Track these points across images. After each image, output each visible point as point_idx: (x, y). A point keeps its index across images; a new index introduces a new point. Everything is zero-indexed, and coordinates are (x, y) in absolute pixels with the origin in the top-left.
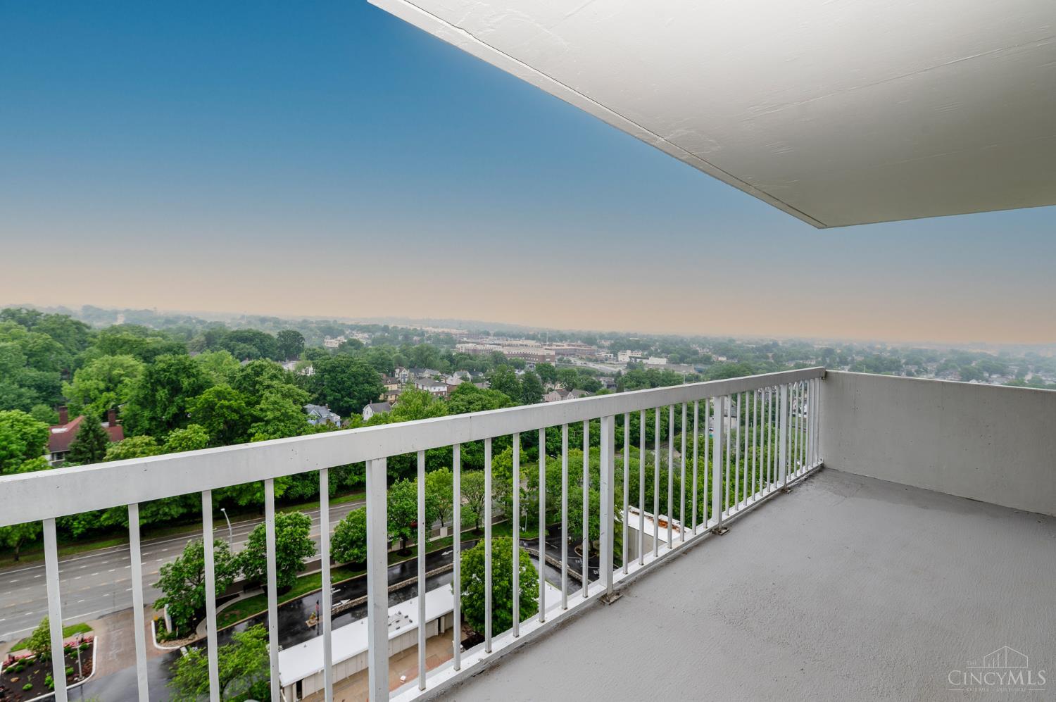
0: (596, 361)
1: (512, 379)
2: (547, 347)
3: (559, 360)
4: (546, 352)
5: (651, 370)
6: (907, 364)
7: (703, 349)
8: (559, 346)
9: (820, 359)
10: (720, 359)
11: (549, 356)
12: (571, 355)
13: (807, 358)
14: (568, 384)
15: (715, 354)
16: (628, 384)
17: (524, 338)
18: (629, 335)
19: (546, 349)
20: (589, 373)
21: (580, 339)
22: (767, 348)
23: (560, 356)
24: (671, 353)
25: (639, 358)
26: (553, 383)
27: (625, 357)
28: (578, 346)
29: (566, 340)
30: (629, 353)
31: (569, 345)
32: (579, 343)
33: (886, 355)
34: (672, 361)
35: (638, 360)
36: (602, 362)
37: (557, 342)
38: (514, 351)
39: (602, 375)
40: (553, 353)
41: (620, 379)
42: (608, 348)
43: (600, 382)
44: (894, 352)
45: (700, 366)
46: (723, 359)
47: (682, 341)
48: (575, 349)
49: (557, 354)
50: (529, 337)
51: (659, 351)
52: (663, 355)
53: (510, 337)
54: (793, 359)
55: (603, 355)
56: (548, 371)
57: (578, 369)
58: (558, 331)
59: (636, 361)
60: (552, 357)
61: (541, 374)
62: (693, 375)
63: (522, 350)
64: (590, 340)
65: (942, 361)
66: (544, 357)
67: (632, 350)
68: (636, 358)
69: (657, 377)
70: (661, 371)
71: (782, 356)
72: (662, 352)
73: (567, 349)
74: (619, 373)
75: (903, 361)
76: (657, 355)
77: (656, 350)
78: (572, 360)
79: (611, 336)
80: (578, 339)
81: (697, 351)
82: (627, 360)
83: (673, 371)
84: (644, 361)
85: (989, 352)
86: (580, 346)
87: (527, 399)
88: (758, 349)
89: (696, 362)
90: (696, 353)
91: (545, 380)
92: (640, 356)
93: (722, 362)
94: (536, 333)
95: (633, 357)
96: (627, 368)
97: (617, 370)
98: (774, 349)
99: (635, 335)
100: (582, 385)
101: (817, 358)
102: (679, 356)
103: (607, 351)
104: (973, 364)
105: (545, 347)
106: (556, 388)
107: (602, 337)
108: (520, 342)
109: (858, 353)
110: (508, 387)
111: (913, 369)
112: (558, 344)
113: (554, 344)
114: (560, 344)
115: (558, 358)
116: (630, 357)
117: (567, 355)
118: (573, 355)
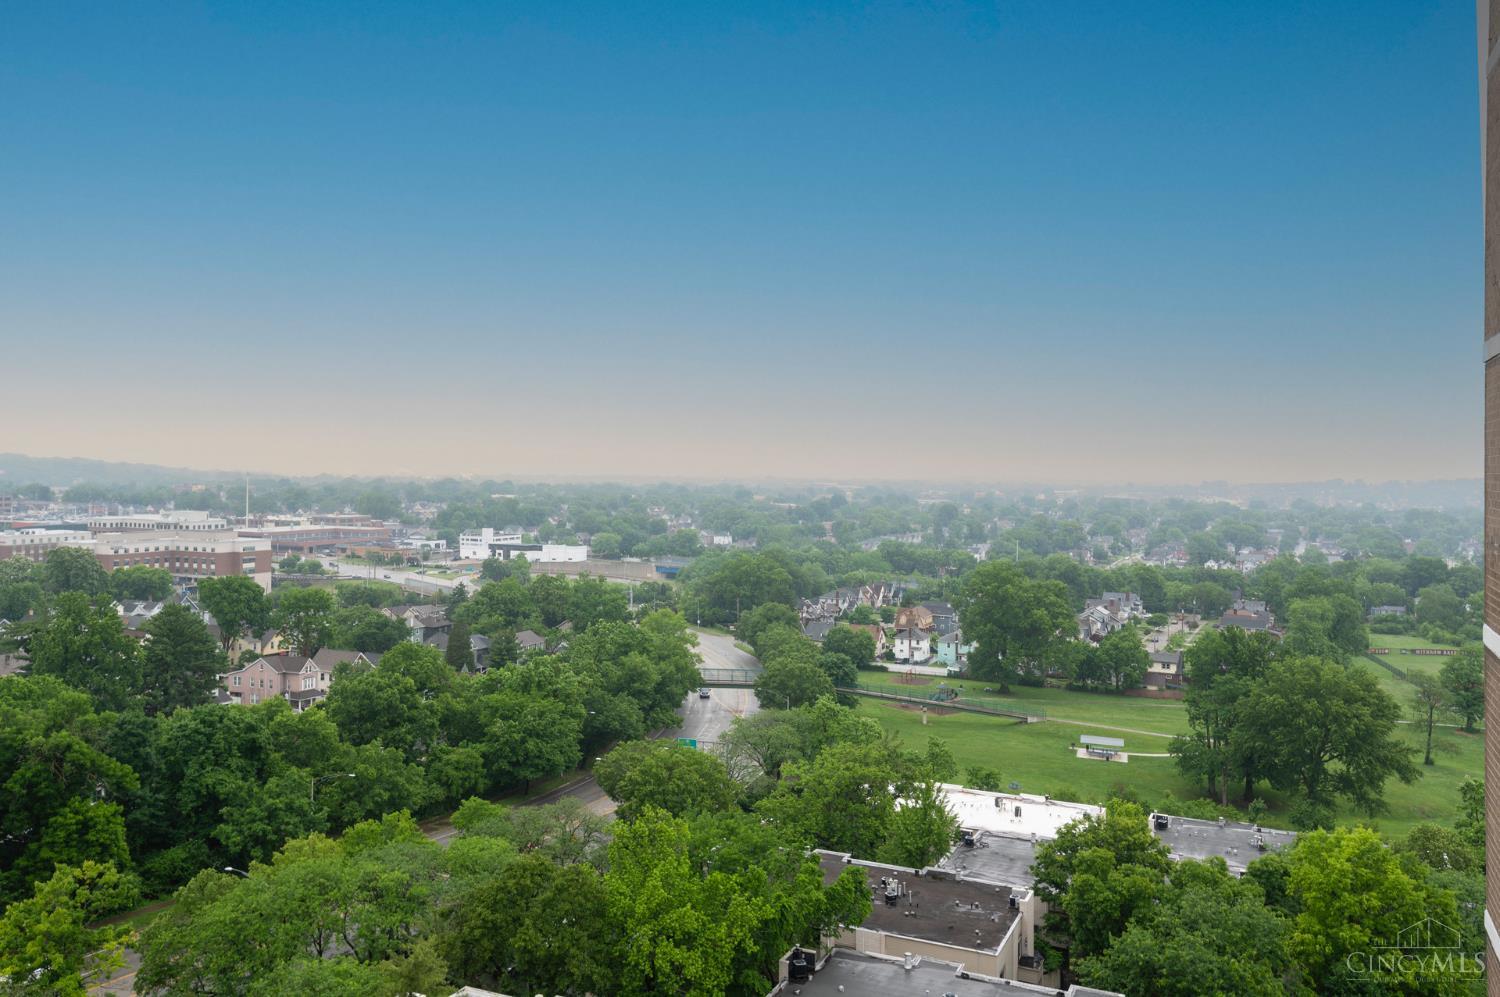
0: (396, 561)
1: (110, 636)
2: (246, 529)
3: (283, 565)
4: (241, 545)
5: (545, 580)
6: (1093, 533)
7: (678, 516)
8: (287, 523)
9: (930, 531)
10: (719, 540)
11: (251, 555)
12: (321, 548)
13: (905, 530)
14: (306, 635)
15: (703, 527)
16: (484, 620)
17: (171, 505)
18: (490, 486)
19: (241, 535)
20: (372, 597)
21: (352, 502)
22: (822, 510)
23: (287, 554)
24: (599, 530)
25: (516, 548)
26: (258, 635)
28: (343, 521)
29: (307, 507)
30: (488, 535)
31: (315, 521)
32: (348, 513)
33: (1055, 515)
34: (600, 553)
35: (514, 554)
36: (413, 563)
37: (279, 512)
38: (134, 544)
39: (413, 600)
40: (264, 545)
41: (460, 609)
42: (432, 524)
43: (402, 622)
44: (1070, 507)
45: (669, 562)
46: (723, 540)
47: (626, 499)
48: (336, 532)
49: (278, 547)
50: (190, 501)
51: (568, 526)
52: (581, 536)
53: (125, 502)
54: (876, 533)
55: (417, 543)
56: (238, 601)
57: (340, 588)
58: (284, 481)
59: (507, 556)
60: (262, 560)
61: (217, 613)
62: (652, 586)
63: (163, 542)
64: (379, 503)
65: (1156, 525)
66: (234, 559)
67: (497, 529)
68: (507, 549)
69: (561, 597)
70: (571, 579)
71: (853, 528)
72: (577, 529)
73: (308, 533)
74: (460, 591)
75: (1087, 527)
76: (564, 538)
77: (561, 524)
78: (325, 562)
79: (442, 489)
80: (344, 503)
81: (663, 521)
82: (484, 554)
83: (602, 579)
84: (530, 556)
85: (1232, 502)
86: (350, 521)
87: (166, 692)
88: (803, 514)
89: (658, 551)
90: (659, 528)
91: (229, 629)
92: (518, 542)
93: (721, 548)
94: (214, 490)
95: (500, 547)
96: (482, 578)
97: (455, 583)
98: (837, 513)
99: (506, 486)
100: (349, 636)
101: (924, 528)
102: (619, 538)
103: (428, 531)
104: (1209, 528)
105: (237, 529)
106: (268, 651)
107: (415, 493)
108: (157, 518)
109: (1004, 514)
110: (96, 662)
111: (1105, 543)
112: (282, 518)
113: (270, 518)
114: (288, 517)
115: (280, 559)
116: (492, 547)
117: (311, 550)
118: (327, 547)
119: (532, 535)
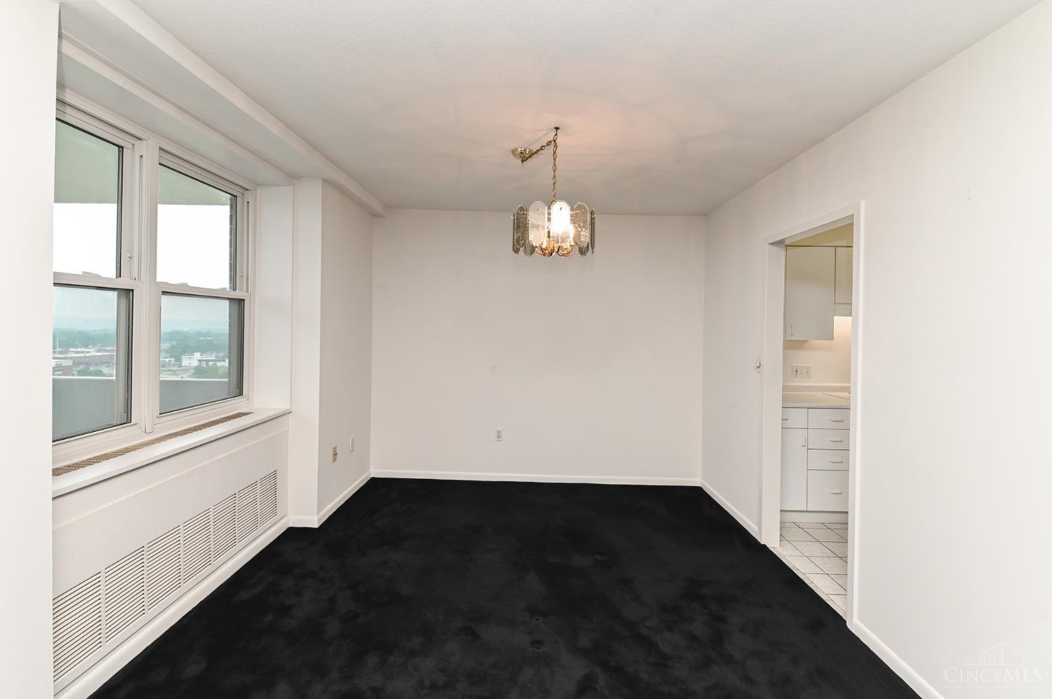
12: (102, 363)
18: (199, 334)
23: (82, 367)
25: (211, 361)
27: (191, 361)
29: (94, 344)
30: (197, 355)
31: (99, 351)
35: (210, 363)
37: (76, 347)
42: (167, 351)
58: (81, 332)
59: (207, 364)
67: (202, 353)
68: (207, 361)
79: (172, 336)
82: (195, 363)
92: (214, 358)
95: (203, 361)
99: (207, 334)
112: (79, 350)
113: (72, 350)
114: (83, 350)
115: (78, 369)
116: (200, 361)
117: (96, 365)
118: (106, 363)
119: (221, 355)
